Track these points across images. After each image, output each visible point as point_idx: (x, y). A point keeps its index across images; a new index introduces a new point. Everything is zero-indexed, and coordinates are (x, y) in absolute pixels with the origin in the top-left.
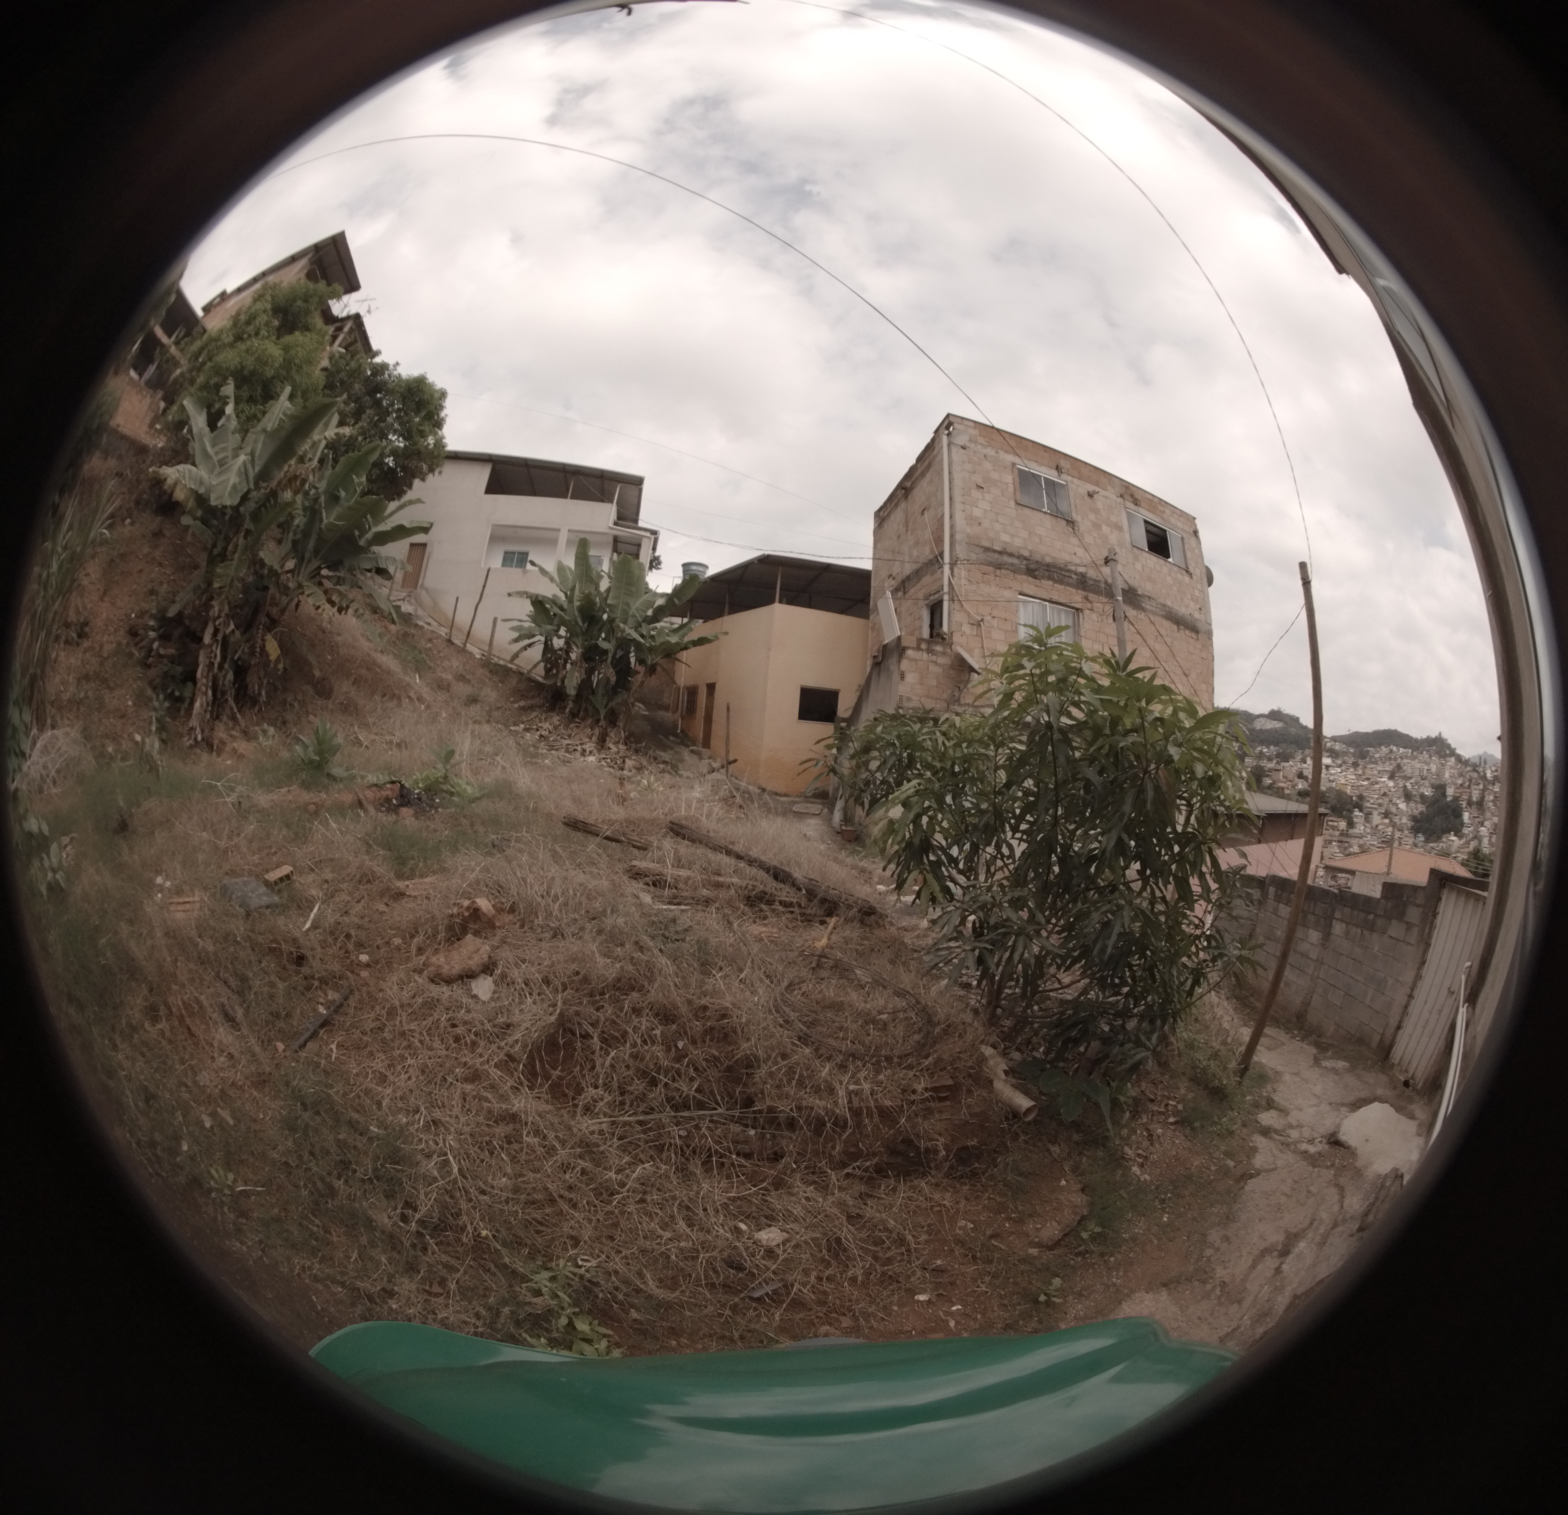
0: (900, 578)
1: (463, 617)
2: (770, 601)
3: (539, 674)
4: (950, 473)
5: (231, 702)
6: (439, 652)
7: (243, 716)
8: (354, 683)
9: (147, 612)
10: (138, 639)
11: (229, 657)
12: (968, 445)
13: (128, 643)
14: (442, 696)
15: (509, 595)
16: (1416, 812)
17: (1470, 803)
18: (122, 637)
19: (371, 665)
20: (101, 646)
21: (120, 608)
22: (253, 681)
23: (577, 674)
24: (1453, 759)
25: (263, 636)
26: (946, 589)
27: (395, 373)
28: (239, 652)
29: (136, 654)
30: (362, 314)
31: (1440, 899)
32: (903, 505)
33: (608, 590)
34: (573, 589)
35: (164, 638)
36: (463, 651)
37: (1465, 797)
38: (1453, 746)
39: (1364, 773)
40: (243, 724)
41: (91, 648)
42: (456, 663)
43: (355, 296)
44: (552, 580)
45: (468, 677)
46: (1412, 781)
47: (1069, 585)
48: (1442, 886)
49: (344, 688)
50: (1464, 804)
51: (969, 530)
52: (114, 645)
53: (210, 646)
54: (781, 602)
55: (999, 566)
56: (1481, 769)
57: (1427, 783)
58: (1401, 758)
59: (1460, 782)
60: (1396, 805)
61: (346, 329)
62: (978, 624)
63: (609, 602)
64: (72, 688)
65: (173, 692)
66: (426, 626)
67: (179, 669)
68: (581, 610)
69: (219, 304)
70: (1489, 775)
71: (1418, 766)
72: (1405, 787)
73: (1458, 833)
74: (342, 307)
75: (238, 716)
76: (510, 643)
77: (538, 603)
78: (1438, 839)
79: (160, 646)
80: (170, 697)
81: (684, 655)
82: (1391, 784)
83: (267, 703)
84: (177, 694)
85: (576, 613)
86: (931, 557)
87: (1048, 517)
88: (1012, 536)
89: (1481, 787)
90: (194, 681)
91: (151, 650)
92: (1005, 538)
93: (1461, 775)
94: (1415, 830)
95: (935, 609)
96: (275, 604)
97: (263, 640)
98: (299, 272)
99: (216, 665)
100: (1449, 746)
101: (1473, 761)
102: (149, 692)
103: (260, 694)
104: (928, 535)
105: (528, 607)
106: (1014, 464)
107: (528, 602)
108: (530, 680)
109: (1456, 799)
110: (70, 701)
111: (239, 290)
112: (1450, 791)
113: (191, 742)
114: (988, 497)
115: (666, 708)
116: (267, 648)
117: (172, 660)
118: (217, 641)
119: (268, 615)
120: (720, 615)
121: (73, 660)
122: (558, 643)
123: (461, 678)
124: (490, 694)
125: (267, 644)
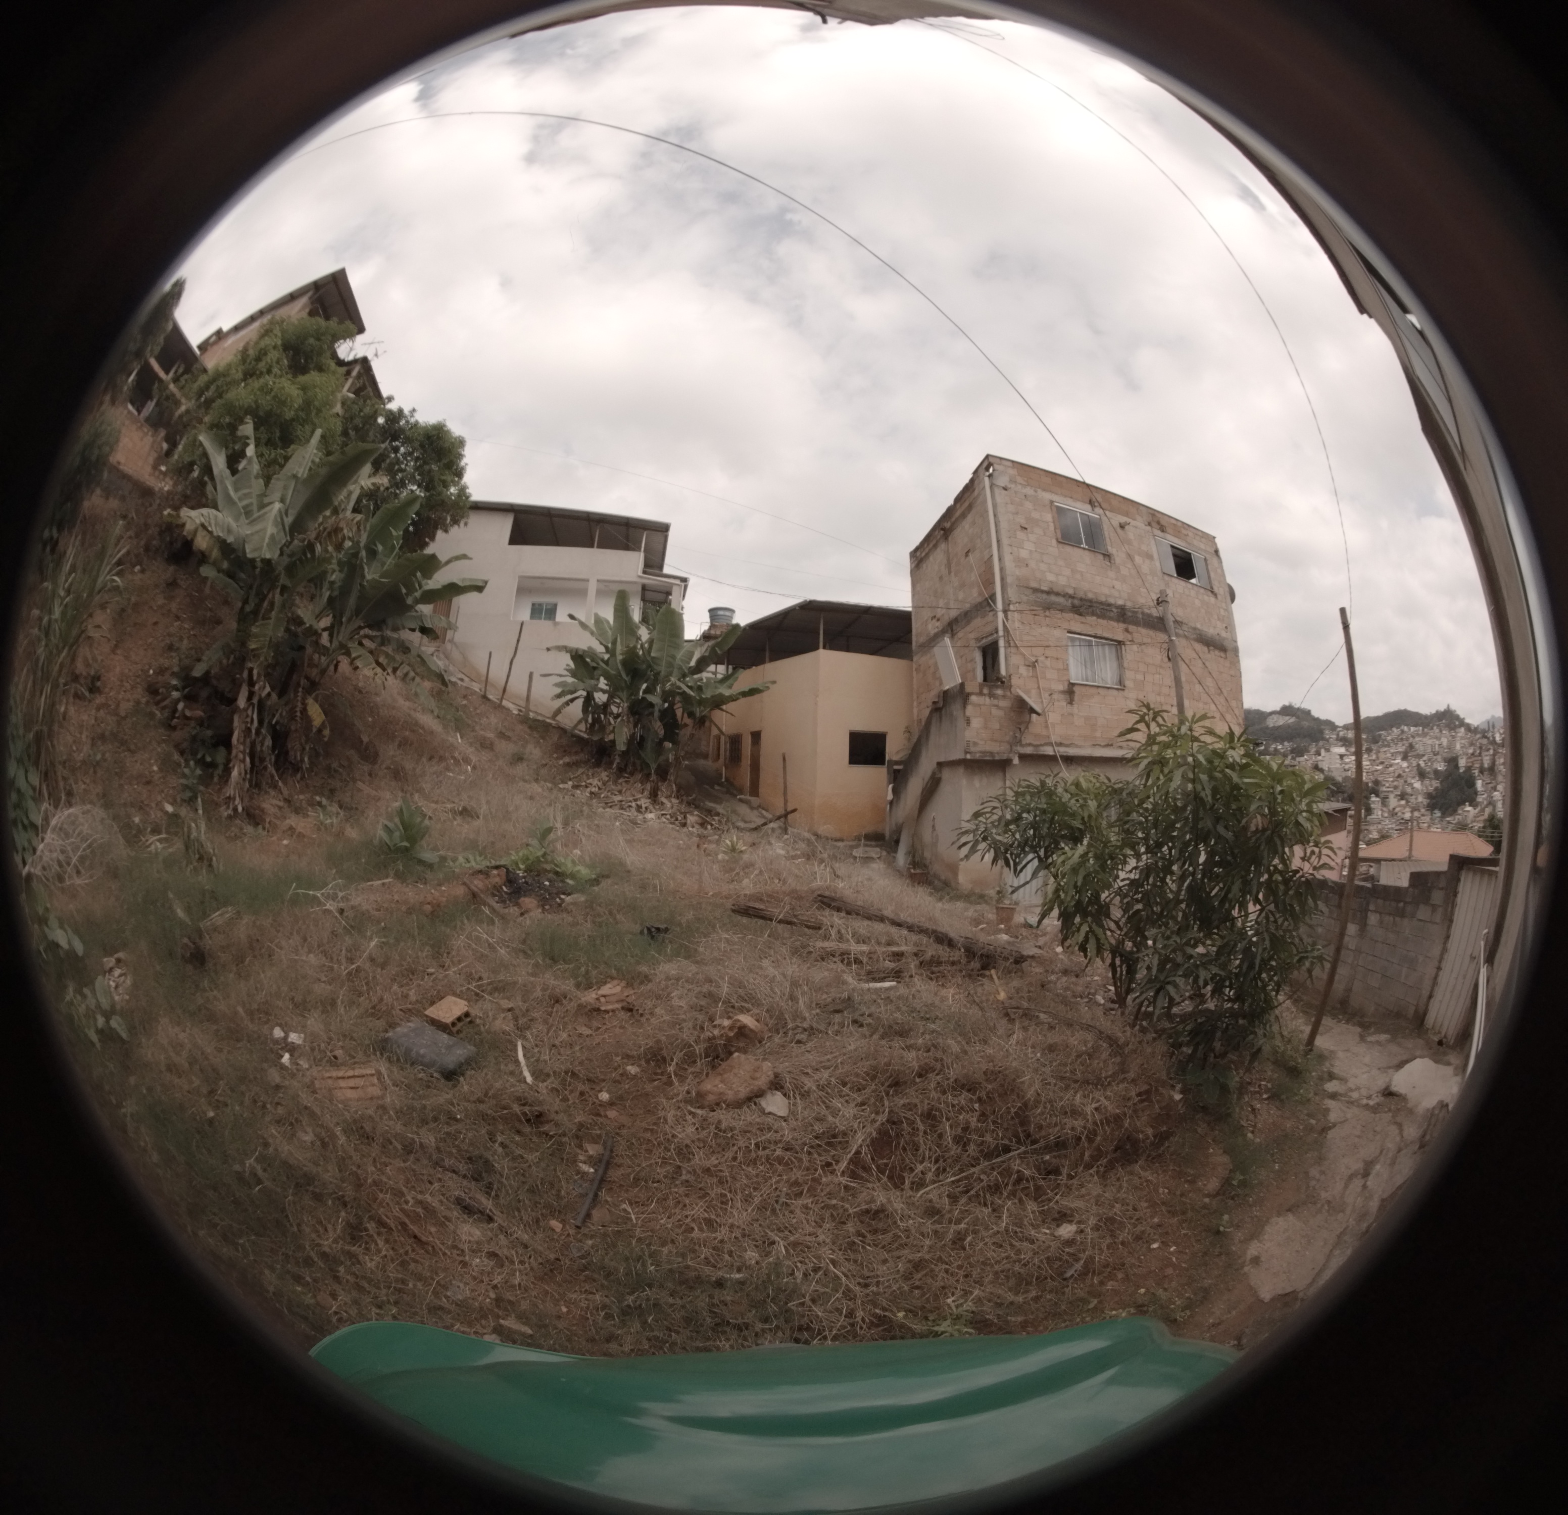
0: (946, 620)
1: (498, 673)
2: (815, 648)
3: (582, 731)
4: (995, 515)
5: (271, 769)
6: (476, 709)
7: (285, 783)
8: (399, 746)
9: (167, 669)
10: (159, 698)
11: (266, 721)
12: (1009, 486)
13: (147, 703)
14: (485, 756)
15: (548, 649)
16: (1431, 789)
17: (1482, 771)
18: (140, 694)
19: (414, 726)
20: (118, 705)
21: (136, 663)
22: (294, 746)
23: (626, 730)
24: (1462, 730)
25: (304, 699)
26: (1001, 633)
27: (412, 420)
28: (277, 715)
29: (158, 713)
30: (370, 358)
31: (1459, 880)
32: (943, 546)
33: (651, 642)
34: (614, 643)
35: (190, 698)
36: (499, 707)
37: (1477, 765)
38: (1462, 716)
39: (1378, 758)
40: (286, 792)
41: (105, 706)
42: (494, 720)
43: (359, 338)
44: (592, 633)
45: (509, 734)
46: (1425, 758)
47: (1111, 619)
48: (1460, 869)
49: (389, 752)
50: (1476, 772)
51: (1017, 572)
52: (131, 704)
53: (246, 710)
54: (824, 648)
55: (1048, 607)
56: (1490, 735)
57: (1439, 758)
58: (1413, 737)
59: (1471, 751)
60: (1411, 784)
61: (354, 373)
62: (1033, 665)
63: (653, 654)
64: (86, 749)
65: (204, 756)
66: (459, 682)
67: (209, 733)
68: (624, 663)
69: (215, 343)
70: (1498, 738)
71: (1430, 742)
72: (1418, 765)
73: (1473, 803)
74: (347, 350)
75: (280, 784)
76: (553, 699)
77: (578, 657)
78: (1454, 812)
79: (185, 707)
80: (201, 762)
81: (730, 707)
82: (1405, 764)
83: (310, 770)
84: (208, 759)
85: (620, 667)
86: (980, 599)
87: (1087, 553)
88: (1057, 575)
89: (1491, 752)
90: (228, 745)
91: (175, 710)
92: (1051, 577)
93: (1472, 744)
94: (1431, 807)
95: (990, 653)
96: (312, 665)
97: (305, 705)
98: (300, 311)
99: (254, 731)
100: (1457, 717)
101: (1482, 727)
102: (176, 757)
103: (302, 761)
104: (974, 577)
105: (566, 660)
106: (1052, 502)
107: (568, 656)
108: (574, 736)
109: (1469, 769)
110: (84, 762)
111: (237, 329)
112: (1462, 763)
113: (230, 812)
114: (1032, 537)
115: (706, 756)
116: (310, 713)
117: (201, 723)
118: (253, 704)
119: (307, 678)
120: (761, 662)
121: (85, 717)
122: (600, 698)
123: (502, 735)
124: (534, 752)
125: (309, 708)
